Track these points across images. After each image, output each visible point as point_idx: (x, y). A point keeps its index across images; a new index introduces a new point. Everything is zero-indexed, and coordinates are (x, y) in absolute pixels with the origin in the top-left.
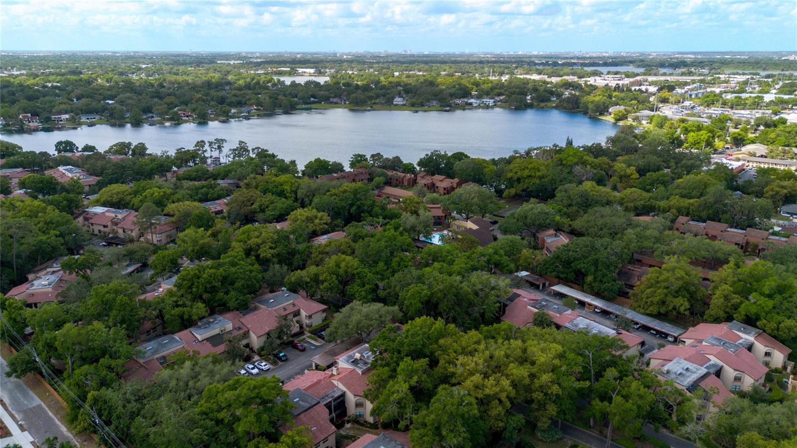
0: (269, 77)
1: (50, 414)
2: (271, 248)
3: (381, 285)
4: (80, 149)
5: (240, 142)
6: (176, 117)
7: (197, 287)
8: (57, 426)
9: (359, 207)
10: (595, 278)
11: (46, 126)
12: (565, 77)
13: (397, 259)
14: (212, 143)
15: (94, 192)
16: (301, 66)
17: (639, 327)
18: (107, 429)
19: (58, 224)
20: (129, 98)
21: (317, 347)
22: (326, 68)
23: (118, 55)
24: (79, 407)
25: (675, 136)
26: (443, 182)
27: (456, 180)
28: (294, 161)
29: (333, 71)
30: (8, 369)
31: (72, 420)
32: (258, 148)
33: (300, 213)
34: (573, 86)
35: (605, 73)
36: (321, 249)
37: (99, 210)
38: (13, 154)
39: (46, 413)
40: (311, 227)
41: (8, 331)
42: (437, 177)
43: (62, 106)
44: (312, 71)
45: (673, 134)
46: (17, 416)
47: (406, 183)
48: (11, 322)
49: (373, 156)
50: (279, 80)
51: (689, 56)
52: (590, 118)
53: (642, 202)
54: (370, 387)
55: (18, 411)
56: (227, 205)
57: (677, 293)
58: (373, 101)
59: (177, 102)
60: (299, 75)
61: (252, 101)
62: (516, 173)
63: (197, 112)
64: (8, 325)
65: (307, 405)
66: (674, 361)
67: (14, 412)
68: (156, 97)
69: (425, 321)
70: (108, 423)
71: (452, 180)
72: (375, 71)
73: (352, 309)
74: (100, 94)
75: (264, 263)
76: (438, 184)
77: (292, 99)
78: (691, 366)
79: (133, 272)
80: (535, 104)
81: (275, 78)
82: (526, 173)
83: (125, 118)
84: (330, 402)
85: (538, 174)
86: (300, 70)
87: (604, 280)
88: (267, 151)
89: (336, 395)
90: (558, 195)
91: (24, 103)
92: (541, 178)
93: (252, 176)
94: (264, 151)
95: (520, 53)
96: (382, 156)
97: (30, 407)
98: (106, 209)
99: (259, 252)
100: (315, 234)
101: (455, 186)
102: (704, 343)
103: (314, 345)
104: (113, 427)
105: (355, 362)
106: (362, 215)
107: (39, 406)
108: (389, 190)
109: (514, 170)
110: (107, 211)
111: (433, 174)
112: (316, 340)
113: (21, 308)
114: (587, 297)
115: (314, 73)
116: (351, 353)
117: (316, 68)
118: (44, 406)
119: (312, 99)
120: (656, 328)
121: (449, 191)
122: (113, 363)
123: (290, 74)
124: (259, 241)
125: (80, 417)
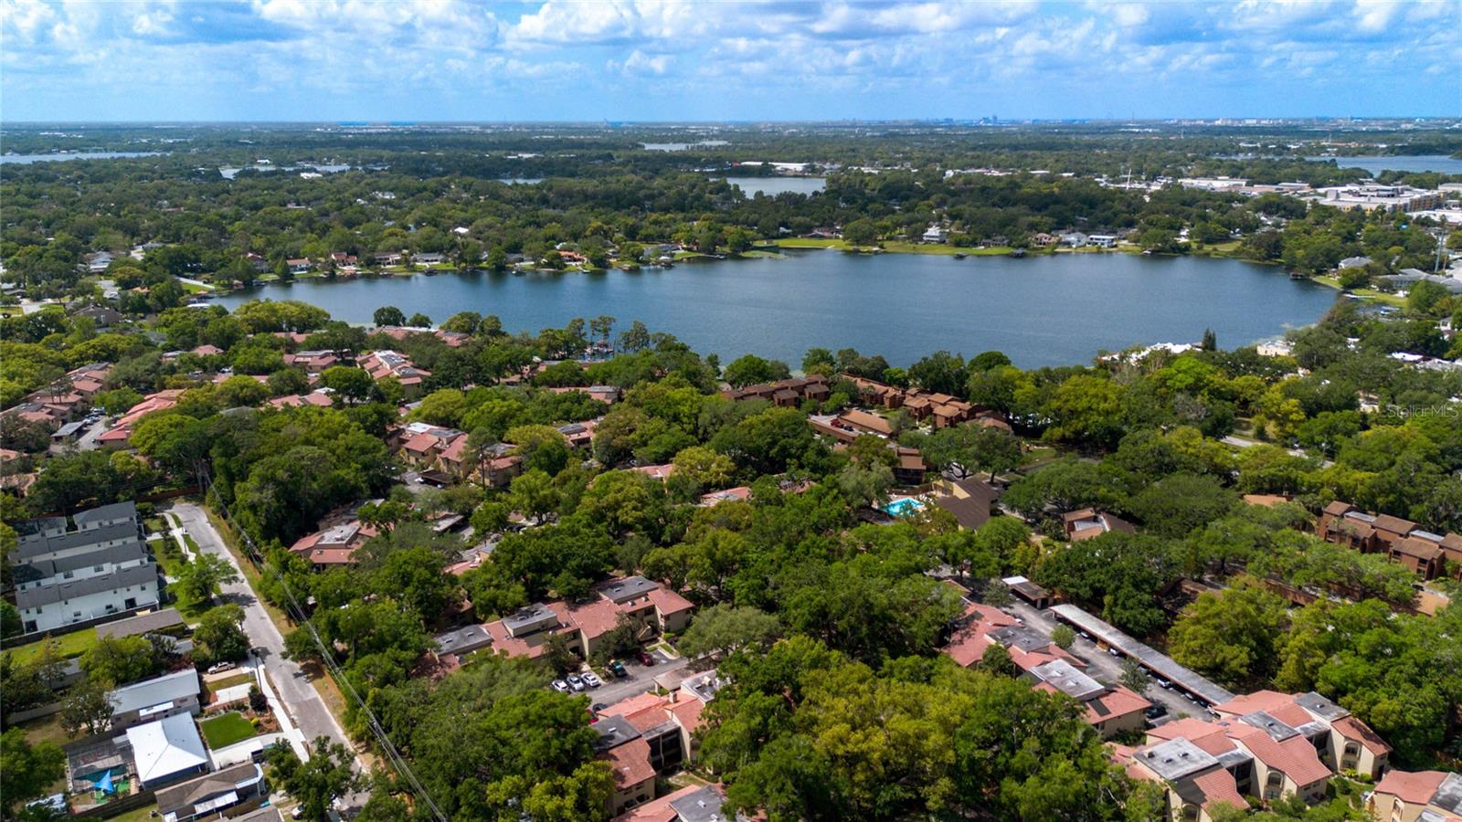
1: (327, 711)
2: (635, 508)
3: (772, 580)
4: (407, 321)
6: (556, 262)
7: (519, 562)
8: (333, 727)
9: (784, 449)
10: (1116, 600)
11: (368, 272)
12: (1285, 185)
13: (807, 542)
15: (418, 398)
16: (783, 156)
17: (1170, 686)
18: (386, 737)
19: (364, 451)
20: (490, 227)
21: (669, 661)
22: (826, 160)
23: (489, 131)
24: (359, 706)
25: (1430, 333)
26: (946, 406)
27: (967, 406)
29: (836, 167)
30: (284, 649)
31: (349, 722)
32: (663, 334)
33: (692, 454)
34: (1285, 209)
36: (704, 516)
37: (419, 427)
38: (317, 326)
39: (322, 710)
40: (705, 477)
41: (288, 600)
42: (939, 397)
43: (392, 240)
44: (800, 167)
45: (1427, 329)
46: (289, 708)
47: (887, 403)
48: (294, 587)
50: (737, 188)
52: (1295, 279)
53: (1272, 471)
54: (705, 722)
55: (292, 703)
56: (595, 430)
57: (1234, 638)
58: (884, 236)
59: (562, 235)
61: (680, 234)
62: (1067, 401)
63: (590, 253)
64: (288, 591)
65: (625, 738)
66: (1173, 741)
67: (286, 704)
68: (530, 224)
69: (802, 642)
70: (388, 729)
71: (960, 405)
72: (913, 167)
73: (715, 614)
74: (449, 218)
75: (621, 530)
76: (938, 410)
77: (746, 232)
78: (1193, 751)
79: (445, 530)
80: (1194, 246)
82: (1083, 404)
83: (481, 261)
84: (657, 738)
85: (1103, 406)
86: (780, 166)
87: (1130, 603)
89: (667, 730)
90: (1124, 448)
91: (339, 232)
92: (1107, 413)
93: (641, 383)
94: (670, 339)
95: (1218, 123)
97: (306, 699)
98: (428, 427)
99: (618, 513)
100: (707, 488)
101: (965, 415)
102: (1240, 721)
103: (666, 659)
104: (392, 735)
105: (701, 689)
106: (788, 460)
107: (316, 699)
108: (856, 415)
109: (1064, 398)
110: (429, 432)
111: (932, 392)
112: (671, 652)
113: (305, 572)
114: (1102, 628)
115: (803, 171)
116: (699, 676)
117: (809, 160)
118: (321, 700)
119: (782, 229)
120: (1192, 689)
121: (953, 422)
122: (404, 655)
123: (759, 174)
124: (620, 496)
125: (358, 718)
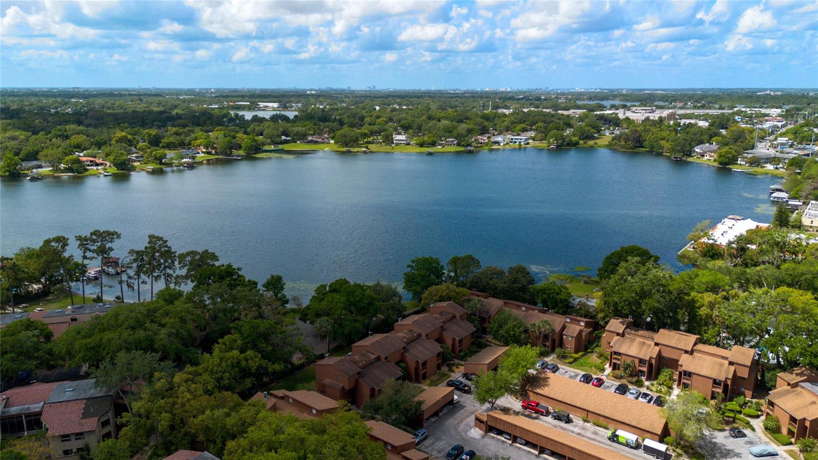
0: (225, 111)
5: (151, 237)
6: (76, 167)
14: (86, 239)
16: (262, 100)
22: (291, 102)
28: (279, 279)
29: (300, 105)
32: (193, 253)
35: (609, 107)
44: (276, 105)
49: (455, 261)
50: (237, 115)
51: (658, 92)
58: (366, 140)
60: (260, 109)
61: (198, 141)
63: (111, 158)
77: (256, 138)
81: (232, 113)
86: (262, 105)
88: (214, 257)
94: (208, 256)
96: (477, 263)
115: (279, 107)
117: (279, 102)
119: (283, 137)
123: (249, 108)
